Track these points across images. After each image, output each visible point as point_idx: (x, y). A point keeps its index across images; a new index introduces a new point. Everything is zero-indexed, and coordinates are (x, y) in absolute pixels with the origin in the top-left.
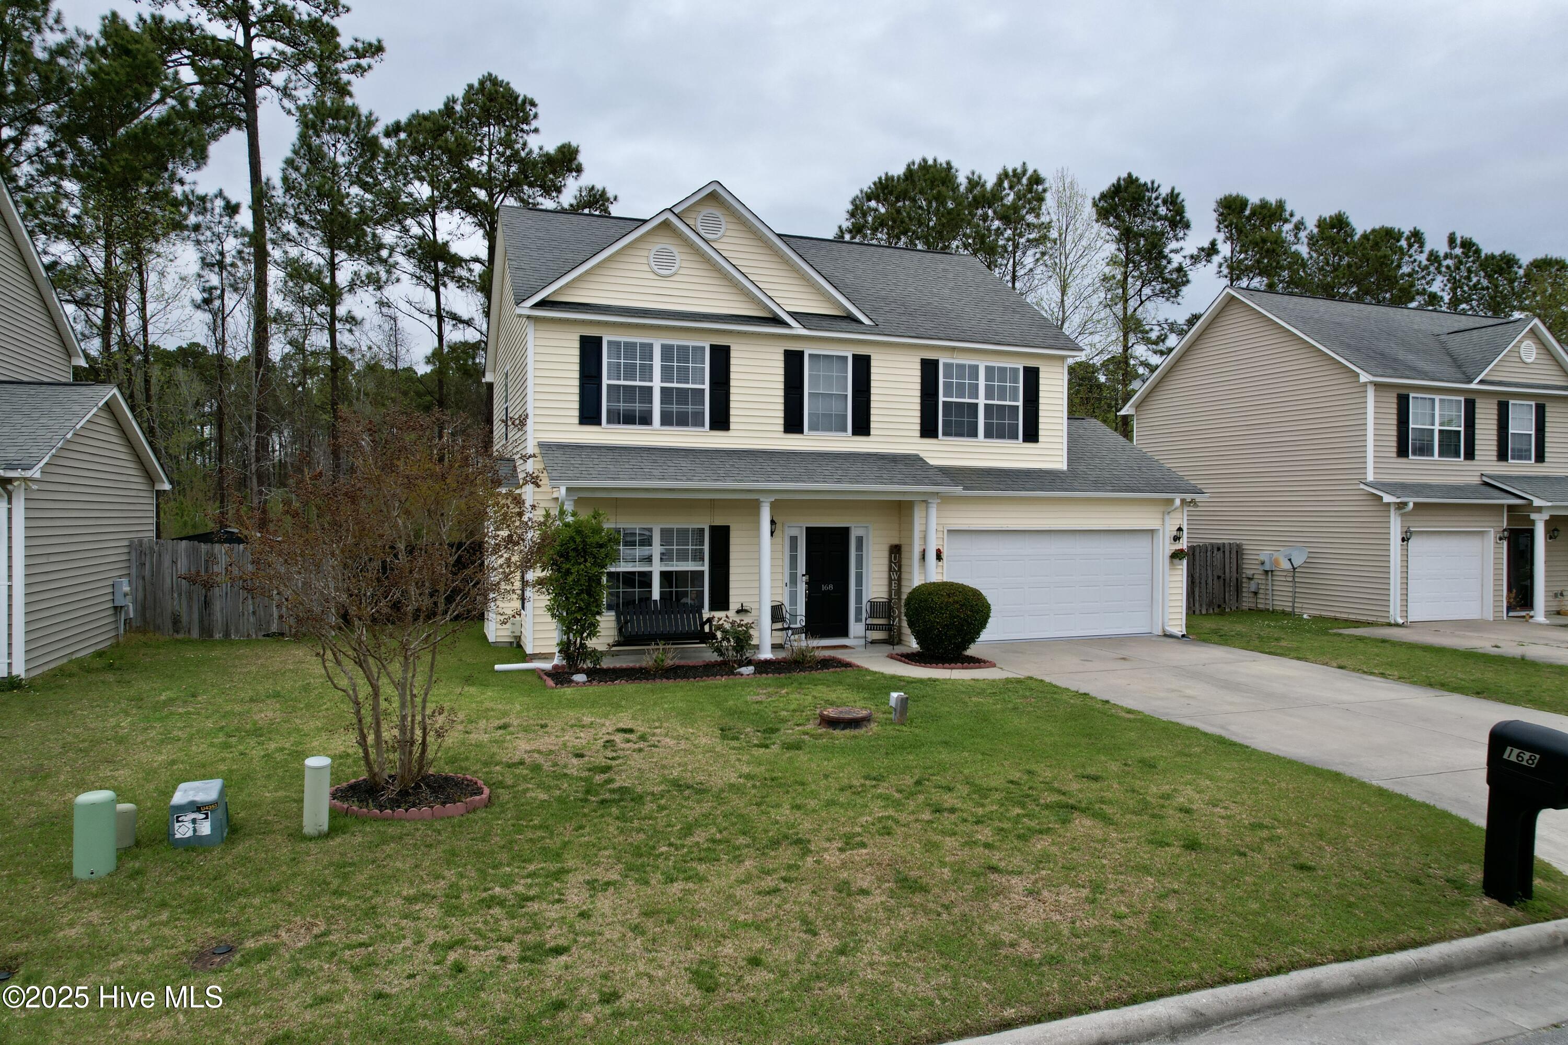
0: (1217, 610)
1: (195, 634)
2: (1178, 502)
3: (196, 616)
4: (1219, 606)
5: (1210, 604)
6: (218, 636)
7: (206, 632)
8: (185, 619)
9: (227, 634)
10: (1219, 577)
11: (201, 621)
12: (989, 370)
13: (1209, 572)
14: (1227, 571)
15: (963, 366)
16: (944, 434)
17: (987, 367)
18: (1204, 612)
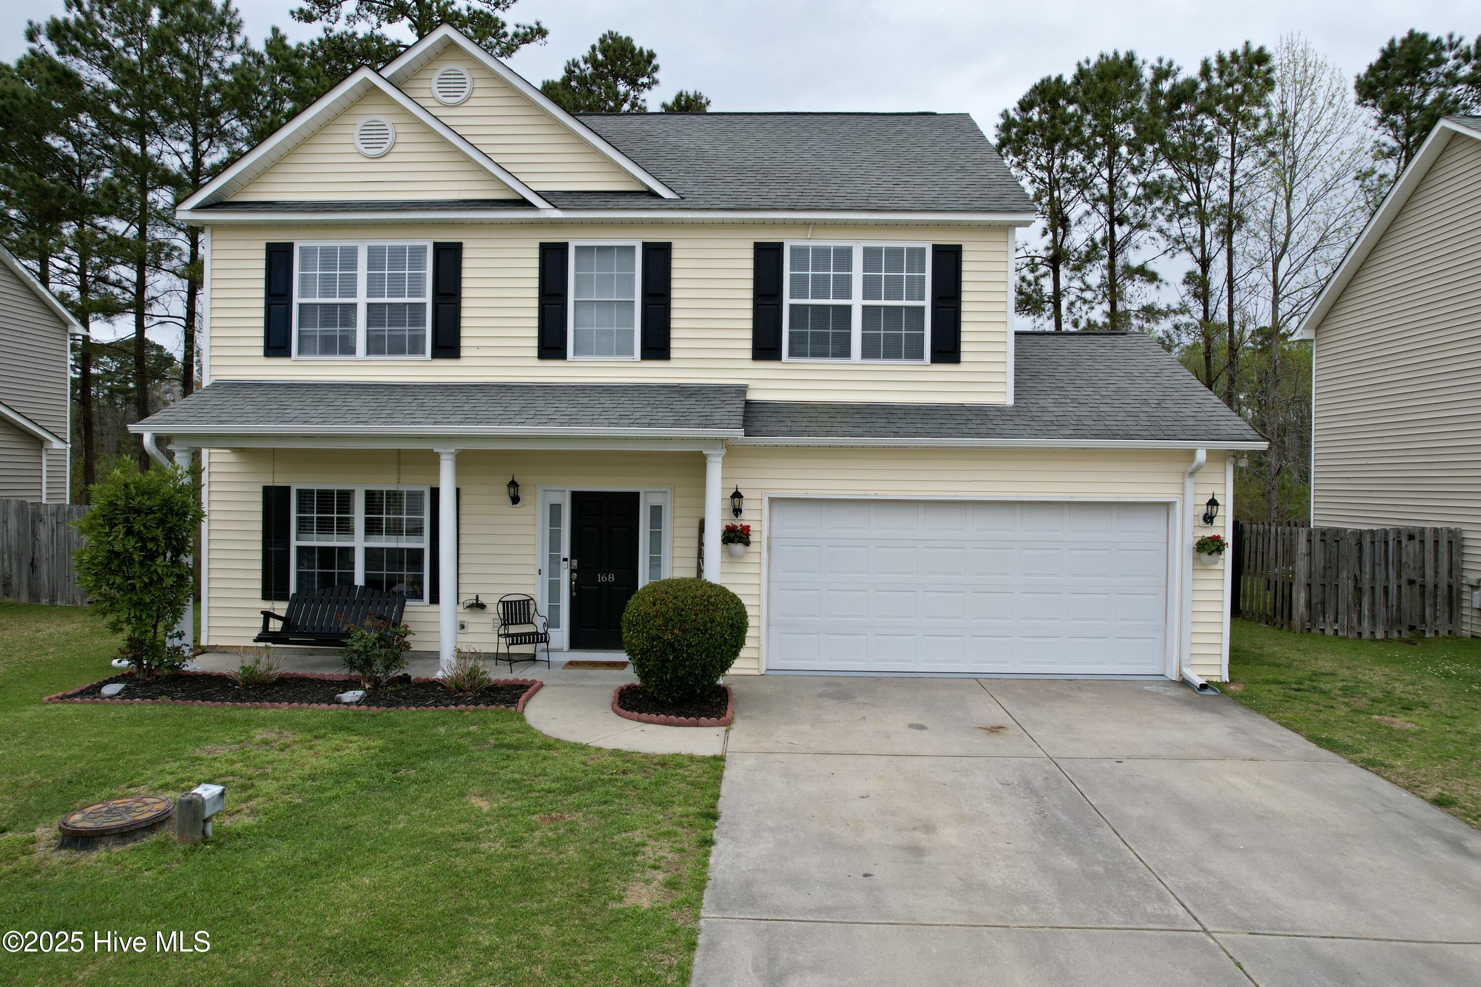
0: (1406, 634)
1: (24, 598)
2: (1201, 456)
3: (25, 579)
4: (1412, 628)
5: (1394, 622)
6: (45, 601)
7: (34, 596)
8: (15, 580)
9: (53, 600)
10: (1411, 582)
11: (29, 584)
12: (871, 255)
13: (1392, 574)
14: (1429, 571)
15: (825, 251)
16: (791, 354)
17: (866, 251)
18: (1380, 635)
